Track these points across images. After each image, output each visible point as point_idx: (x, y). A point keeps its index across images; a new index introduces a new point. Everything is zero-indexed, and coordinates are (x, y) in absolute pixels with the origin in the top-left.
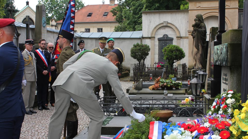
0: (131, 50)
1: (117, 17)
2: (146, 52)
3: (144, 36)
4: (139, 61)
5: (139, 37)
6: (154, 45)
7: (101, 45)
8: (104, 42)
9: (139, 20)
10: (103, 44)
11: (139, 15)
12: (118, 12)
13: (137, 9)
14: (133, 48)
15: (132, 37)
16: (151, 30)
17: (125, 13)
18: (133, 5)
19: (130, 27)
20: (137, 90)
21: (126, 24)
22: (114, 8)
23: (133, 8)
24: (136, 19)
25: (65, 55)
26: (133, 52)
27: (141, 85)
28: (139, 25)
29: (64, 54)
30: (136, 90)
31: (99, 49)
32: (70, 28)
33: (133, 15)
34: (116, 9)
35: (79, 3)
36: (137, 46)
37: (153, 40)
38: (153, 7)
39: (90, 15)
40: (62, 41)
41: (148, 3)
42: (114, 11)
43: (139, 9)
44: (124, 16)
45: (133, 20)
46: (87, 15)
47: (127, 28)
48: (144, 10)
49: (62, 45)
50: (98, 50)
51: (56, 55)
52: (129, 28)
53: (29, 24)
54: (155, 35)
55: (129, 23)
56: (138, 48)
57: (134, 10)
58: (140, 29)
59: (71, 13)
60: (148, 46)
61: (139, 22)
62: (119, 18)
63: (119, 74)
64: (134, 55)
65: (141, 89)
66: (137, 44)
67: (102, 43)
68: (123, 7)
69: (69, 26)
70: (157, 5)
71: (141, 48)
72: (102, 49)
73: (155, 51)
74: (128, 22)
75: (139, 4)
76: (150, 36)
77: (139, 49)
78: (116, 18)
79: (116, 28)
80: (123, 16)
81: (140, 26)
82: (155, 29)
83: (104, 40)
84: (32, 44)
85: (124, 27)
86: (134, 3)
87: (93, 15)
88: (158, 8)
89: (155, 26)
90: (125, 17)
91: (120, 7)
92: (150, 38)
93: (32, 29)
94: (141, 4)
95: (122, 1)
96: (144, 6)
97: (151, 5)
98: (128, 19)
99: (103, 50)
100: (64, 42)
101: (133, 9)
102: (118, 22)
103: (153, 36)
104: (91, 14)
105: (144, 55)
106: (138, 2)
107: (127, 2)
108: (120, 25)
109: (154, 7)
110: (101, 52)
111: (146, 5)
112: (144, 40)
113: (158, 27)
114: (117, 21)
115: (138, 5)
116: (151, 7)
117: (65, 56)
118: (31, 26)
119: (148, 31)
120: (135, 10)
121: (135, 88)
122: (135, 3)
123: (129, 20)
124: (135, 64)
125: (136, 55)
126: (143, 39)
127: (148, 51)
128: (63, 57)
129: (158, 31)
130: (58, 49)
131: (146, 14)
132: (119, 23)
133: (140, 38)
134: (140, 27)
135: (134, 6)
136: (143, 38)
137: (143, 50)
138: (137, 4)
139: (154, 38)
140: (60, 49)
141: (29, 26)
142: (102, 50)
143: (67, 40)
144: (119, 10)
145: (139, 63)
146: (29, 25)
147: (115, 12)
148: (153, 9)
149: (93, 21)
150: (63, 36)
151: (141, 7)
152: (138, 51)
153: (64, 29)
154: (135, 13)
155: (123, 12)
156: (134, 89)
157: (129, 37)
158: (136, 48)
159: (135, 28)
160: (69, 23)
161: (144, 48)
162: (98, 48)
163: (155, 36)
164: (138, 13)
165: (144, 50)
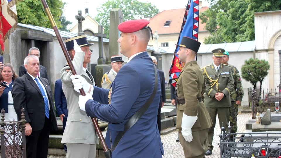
0: (242, 69)
1: (207, 24)
2: (265, 70)
3: (257, 49)
4: (253, 84)
5: (251, 50)
6: (274, 61)
7: (216, 60)
8: (220, 56)
9: (241, 27)
10: (219, 59)
11: (241, 20)
12: (208, 18)
13: (237, 11)
14: (245, 65)
15: (239, 50)
16: (268, 40)
17: (221, 19)
18: (231, 7)
19: (228, 37)
20: (264, 125)
21: (222, 34)
22: (203, 12)
23: (231, 10)
24: (236, 27)
25: (191, 72)
26: (244, 72)
27: (269, 117)
28: (241, 35)
29: (189, 71)
30: (262, 124)
31: (213, 66)
32: (193, 34)
33: (231, 20)
34: (205, 13)
35: (152, 7)
36: (251, 62)
37: (272, 54)
38: (261, 7)
39: (168, 24)
40: (184, 53)
41: (254, 2)
42: (202, 16)
43: (240, 11)
44: (219, 23)
45: (232, 28)
46: (164, 25)
47: (224, 39)
48: (249, 12)
49: (185, 58)
50: (211, 67)
51: (174, 73)
52: (227, 39)
53: (102, 36)
54: (274, 45)
55: (226, 32)
56: (252, 65)
57: (233, 13)
58: (243, 40)
59: (194, 14)
60: (267, 62)
61: (241, 29)
62: (211, 26)
63: (238, 101)
64: (246, 75)
65: (269, 123)
66: (250, 59)
67: (217, 57)
68: (216, 10)
69: (191, 32)
70: (268, 4)
71: (256, 65)
72: (217, 66)
73: (274, 69)
74: (225, 30)
75: (241, 4)
76: (266, 48)
77: (254, 66)
78: (206, 26)
79: (206, 40)
80: (217, 22)
81: (243, 35)
82: (275, 37)
83: (220, 53)
84: (120, 62)
85: (218, 38)
86: (233, 4)
87: (172, 24)
88: (269, 8)
89: (274, 33)
90: (221, 24)
91: (212, 11)
92: (266, 51)
93: (106, 44)
94: (243, 4)
95: (215, 1)
96: (248, 7)
97: (259, 5)
98: (225, 27)
99: (219, 67)
100: (188, 53)
101: (231, 13)
102: (210, 31)
103: (271, 47)
104: (169, 22)
105: (261, 75)
106: (238, 2)
107: (221, 3)
108: (212, 36)
109: (263, 7)
110: (217, 70)
111: (251, 5)
112: (258, 53)
113: (278, 34)
114: (208, 29)
115: (238, 6)
116: (258, 8)
117: (191, 75)
118: (105, 40)
119: (264, 41)
120: (235, 13)
121: (260, 122)
122: (235, 3)
123: (227, 27)
124: (248, 89)
125: (249, 75)
126: (256, 53)
127: (267, 68)
128: (189, 76)
129: (278, 39)
130: (177, 65)
131: (260, 17)
132: (211, 33)
133: (252, 52)
134: (243, 37)
135: (233, 7)
136: (257, 51)
137: (259, 68)
138: (237, 4)
139: (273, 50)
140: (180, 65)
141: (102, 40)
142: (217, 68)
143: (191, 52)
144: (211, 14)
145: (255, 87)
146: (102, 38)
147: (204, 18)
148: (262, 10)
149: (173, 32)
150: (185, 45)
151: (243, 9)
152: (253, 69)
153: (185, 36)
154: (234, 18)
155: (217, 17)
156: (258, 123)
157: (236, 50)
158: (249, 65)
159: (236, 39)
160: (191, 28)
161: (261, 65)
162: (211, 64)
163: (274, 48)
164: (239, 17)
165: (261, 68)
